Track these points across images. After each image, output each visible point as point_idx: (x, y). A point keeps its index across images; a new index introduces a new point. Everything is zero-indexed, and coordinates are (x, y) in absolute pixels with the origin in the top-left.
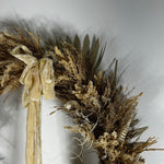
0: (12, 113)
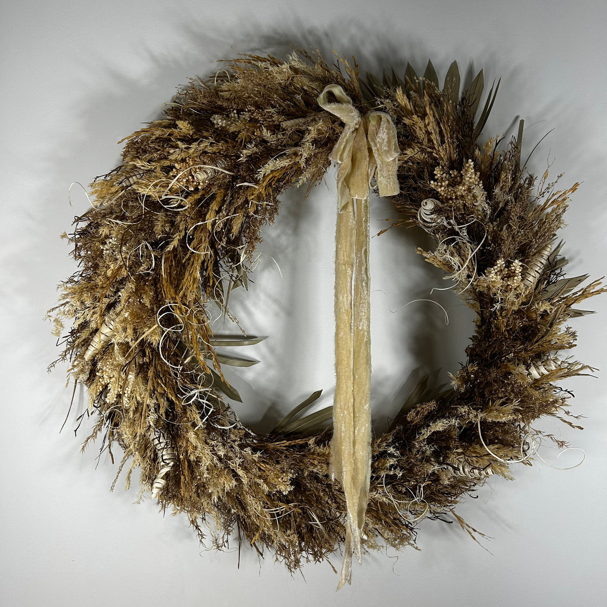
0: (284, 240)
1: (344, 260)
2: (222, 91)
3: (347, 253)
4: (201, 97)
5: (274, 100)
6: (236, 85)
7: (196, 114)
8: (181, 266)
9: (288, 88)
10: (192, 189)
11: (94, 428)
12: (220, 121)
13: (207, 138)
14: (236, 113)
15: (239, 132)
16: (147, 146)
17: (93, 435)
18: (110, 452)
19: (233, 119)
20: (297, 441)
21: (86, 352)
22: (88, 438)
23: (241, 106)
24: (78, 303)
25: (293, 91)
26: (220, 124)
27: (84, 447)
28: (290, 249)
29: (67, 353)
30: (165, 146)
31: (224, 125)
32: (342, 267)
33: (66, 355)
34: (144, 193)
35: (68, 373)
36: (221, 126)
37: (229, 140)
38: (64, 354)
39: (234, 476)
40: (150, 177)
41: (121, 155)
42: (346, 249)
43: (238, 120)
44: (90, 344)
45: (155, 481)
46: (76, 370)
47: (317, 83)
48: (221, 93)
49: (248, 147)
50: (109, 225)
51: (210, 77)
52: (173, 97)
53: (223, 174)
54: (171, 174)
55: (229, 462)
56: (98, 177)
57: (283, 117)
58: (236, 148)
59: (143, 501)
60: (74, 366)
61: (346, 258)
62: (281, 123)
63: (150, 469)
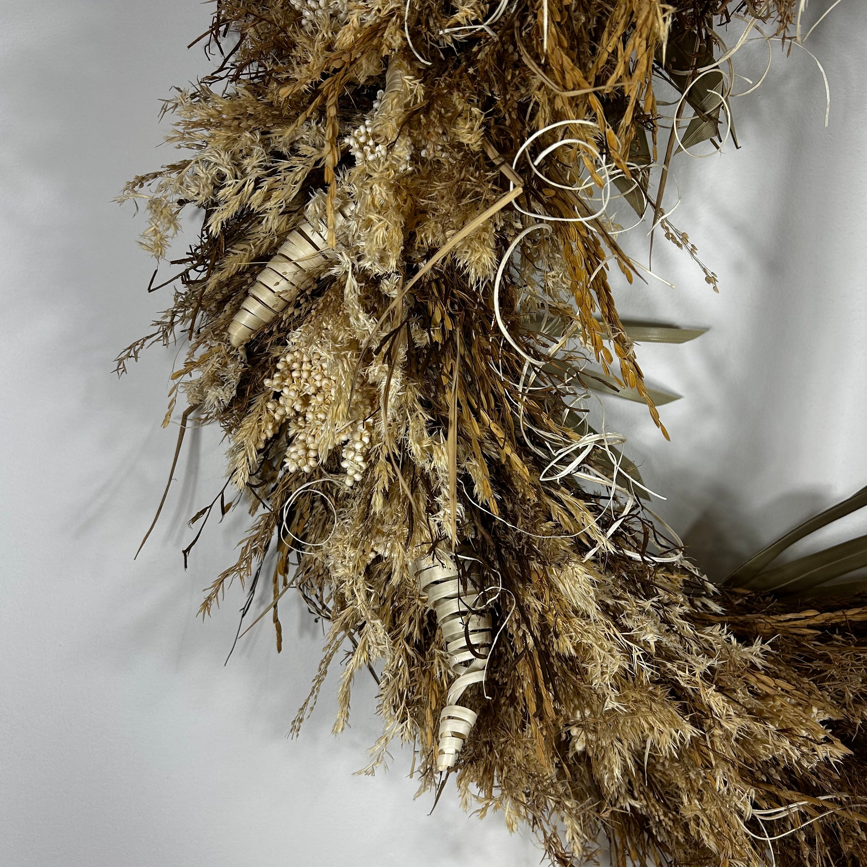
11: (244, 544)
17: (238, 565)
18: (276, 620)
20: (849, 613)
21: (236, 318)
22: (226, 575)
24: (226, 157)
27: (209, 598)
28: (792, 84)
29: (176, 319)
33: (172, 324)
35: (172, 384)
38: (168, 320)
39: (684, 710)
44: (246, 294)
45: (444, 713)
46: (197, 374)
55: (669, 665)
59: (386, 767)
60: (190, 366)
63: (411, 674)
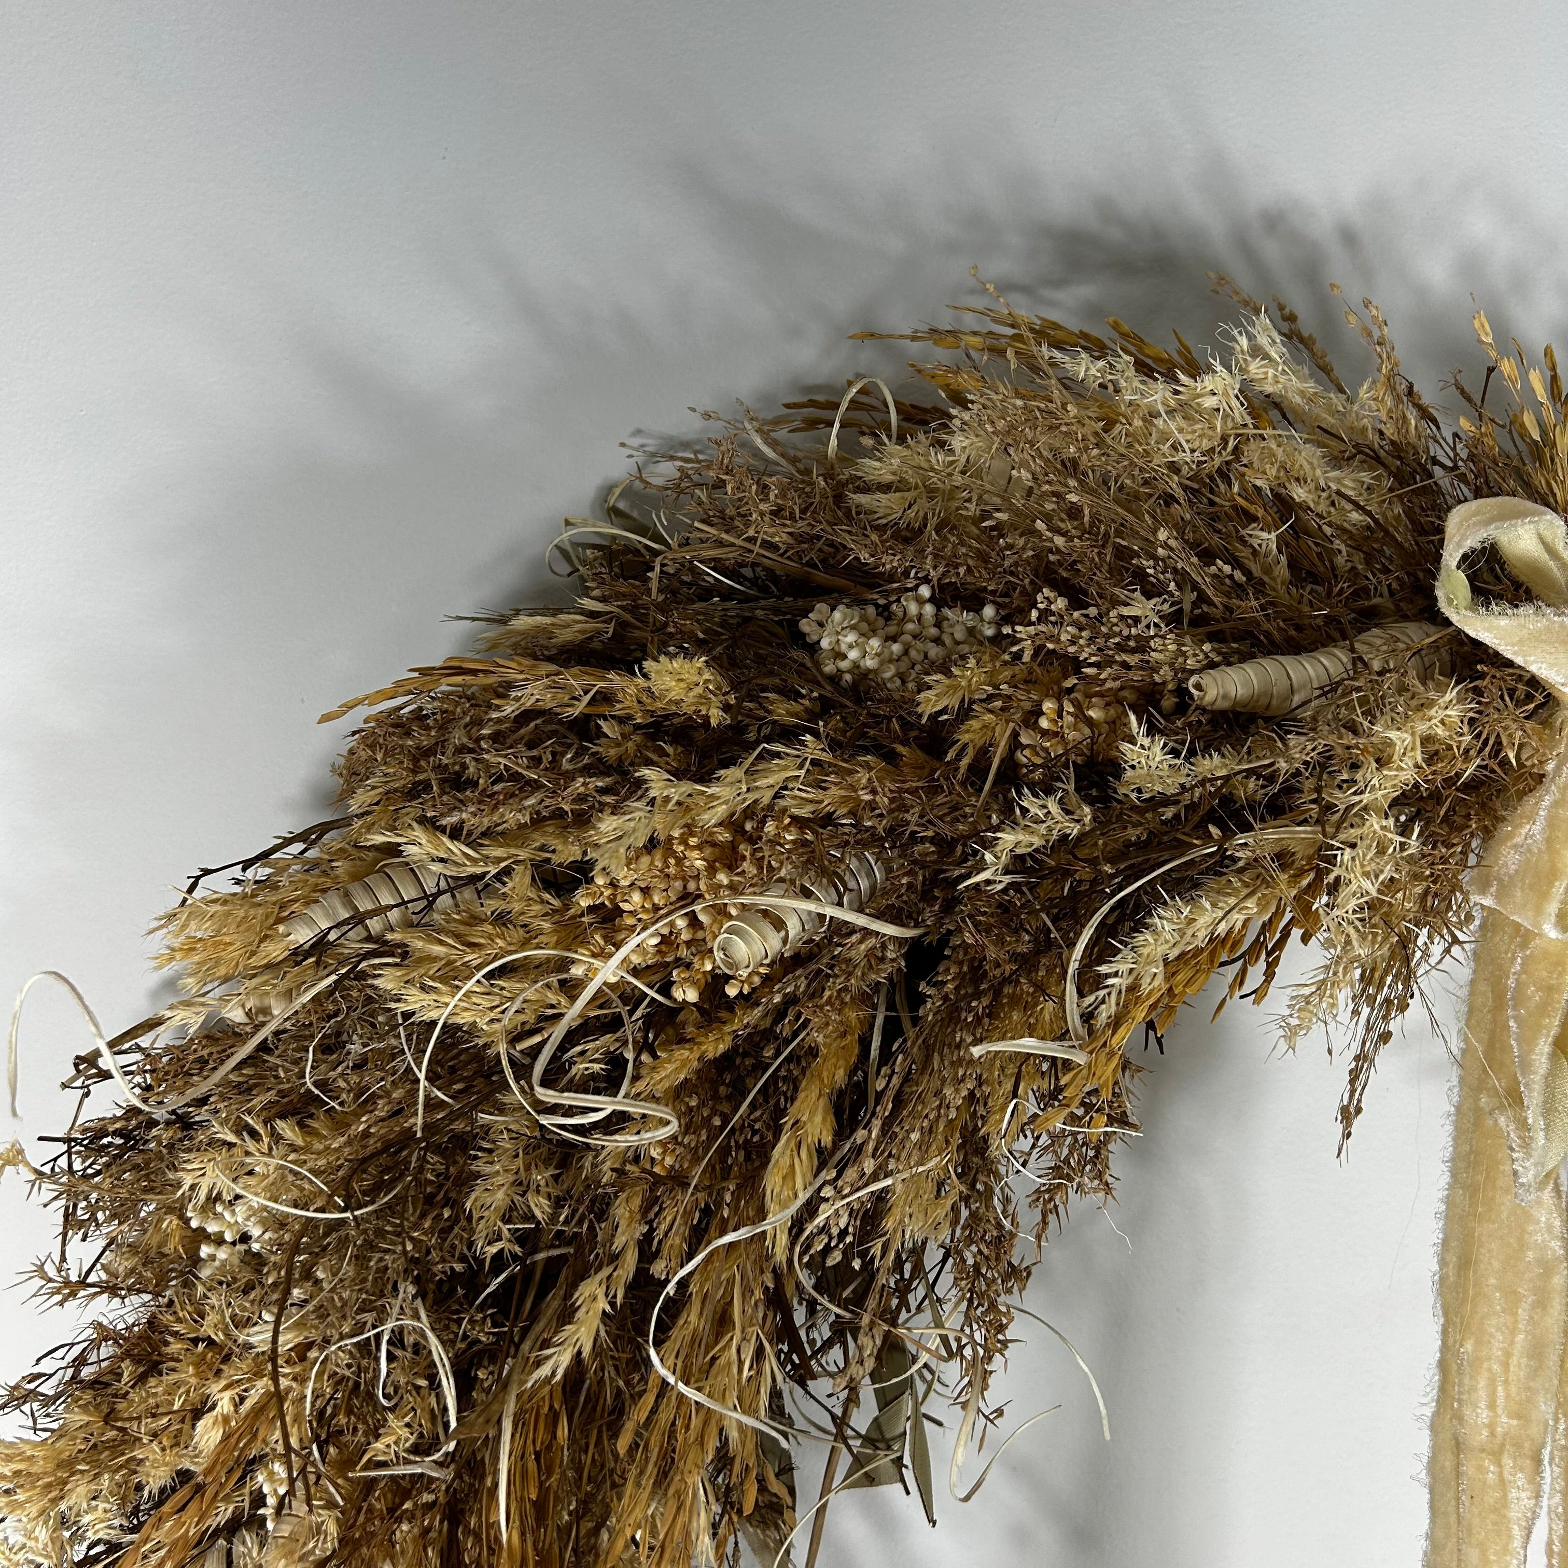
1: (1491, 1427)
2: (866, 488)
3: (1513, 1390)
4: (762, 514)
5: (1155, 558)
6: (939, 458)
7: (727, 594)
8: (600, 1432)
9: (1212, 491)
10: (692, 996)
12: (851, 638)
13: (789, 735)
14: (931, 600)
15: (965, 712)
16: (468, 759)
19: (910, 626)
23: (969, 570)
25: (1235, 507)
26: (853, 655)
30: (566, 765)
31: (870, 663)
32: (1481, 1469)
34: (433, 1015)
36: (856, 665)
37: (900, 748)
40: (475, 920)
41: (333, 770)
42: (1506, 1366)
43: (933, 631)
47: (1366, 477)
48: (863, 499)
49: (1024, 811)
50: (231, 1145)
51: (787, 406)
52: (608, 489)
53: (871, 942)
54: (585, 903)
56: (207, 872)
57: (1207, 647)
58: (941, 799)
61: (1504, 1419)
62: (1193, 680)
